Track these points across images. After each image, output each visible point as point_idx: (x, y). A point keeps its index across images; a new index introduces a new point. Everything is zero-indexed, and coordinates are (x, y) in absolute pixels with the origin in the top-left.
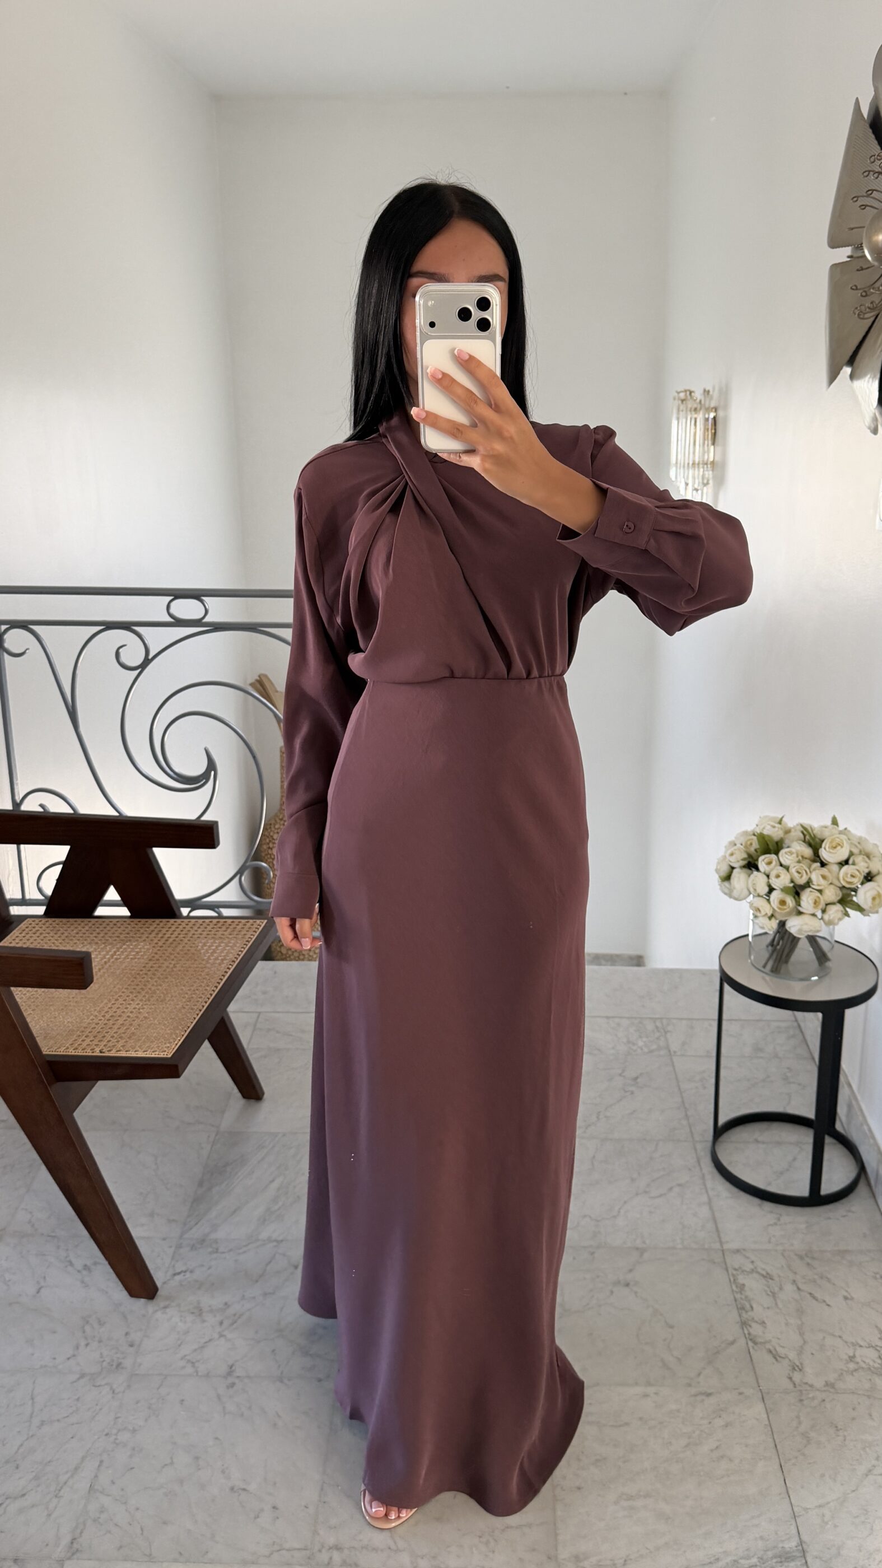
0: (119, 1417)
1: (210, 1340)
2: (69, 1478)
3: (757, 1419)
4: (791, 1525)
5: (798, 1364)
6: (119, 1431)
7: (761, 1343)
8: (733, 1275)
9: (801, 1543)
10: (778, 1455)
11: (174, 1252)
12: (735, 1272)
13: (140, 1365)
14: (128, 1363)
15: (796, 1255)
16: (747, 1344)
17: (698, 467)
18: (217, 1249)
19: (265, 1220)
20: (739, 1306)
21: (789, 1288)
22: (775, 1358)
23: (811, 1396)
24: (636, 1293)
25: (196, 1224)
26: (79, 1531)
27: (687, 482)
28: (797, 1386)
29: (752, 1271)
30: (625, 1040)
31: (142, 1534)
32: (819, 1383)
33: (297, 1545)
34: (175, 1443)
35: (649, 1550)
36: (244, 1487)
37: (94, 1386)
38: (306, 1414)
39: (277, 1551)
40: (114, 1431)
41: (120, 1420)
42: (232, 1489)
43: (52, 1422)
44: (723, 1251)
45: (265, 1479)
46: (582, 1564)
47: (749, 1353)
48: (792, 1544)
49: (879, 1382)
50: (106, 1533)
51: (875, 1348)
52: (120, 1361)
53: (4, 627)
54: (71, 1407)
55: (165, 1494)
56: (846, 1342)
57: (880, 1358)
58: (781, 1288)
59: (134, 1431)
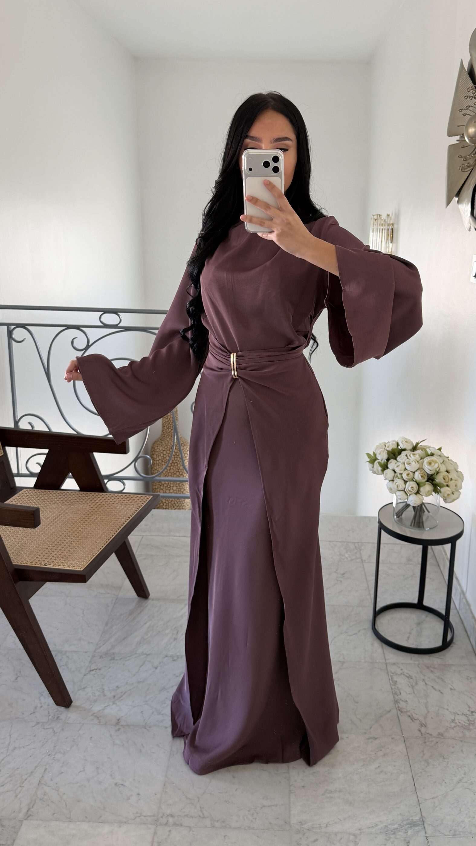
0: (56, 746)
1: (108, 706)
2: (28, 777)
3: (401, 752)
4: (417, 808)
5: (424, 723)
6: (56, 753)
7: (405, 711)
8: (391, 676)
9: (422, 817)
10: (412, 771)
11: (91, 659)
12: (392, 674)
13: (69, 718)
14: (63, 717)
15: (425, 666)
16: (397, 712)
18: (114, 658)
19: (140, 644)
20: (394, 692)
21: (421, 683)
22: (412, 719)
23: (430, 740)
25: (104, 645)
26: (32, 805)
28: (423, 734)
29: (401, 674)
30: (337, 553)
31: (66, 807)
32: (435, 734)
33: (149, 814)
34: (86, 760)
35: (340, 819)
36: (122, 783)
37: (44, 729)
38: (158, 745)
39: (139, 817)
40: (53, 753)
41: (57, 747)
42: (116, 784)
43: (20, 748)
44: (386, 664)
45: (134, 779)
46: (303, 826)
47: (398, 717)
48: (417, 818)
49: (467, 733)
50: (46, 806)
51: (466, 715)
52: (58, 716)
53: (13, 327)
54: (31, 740)
55: (80, 787)
56: (450, 712)
57: (468, 721)
58: (416, 683)
59: (64, 753)
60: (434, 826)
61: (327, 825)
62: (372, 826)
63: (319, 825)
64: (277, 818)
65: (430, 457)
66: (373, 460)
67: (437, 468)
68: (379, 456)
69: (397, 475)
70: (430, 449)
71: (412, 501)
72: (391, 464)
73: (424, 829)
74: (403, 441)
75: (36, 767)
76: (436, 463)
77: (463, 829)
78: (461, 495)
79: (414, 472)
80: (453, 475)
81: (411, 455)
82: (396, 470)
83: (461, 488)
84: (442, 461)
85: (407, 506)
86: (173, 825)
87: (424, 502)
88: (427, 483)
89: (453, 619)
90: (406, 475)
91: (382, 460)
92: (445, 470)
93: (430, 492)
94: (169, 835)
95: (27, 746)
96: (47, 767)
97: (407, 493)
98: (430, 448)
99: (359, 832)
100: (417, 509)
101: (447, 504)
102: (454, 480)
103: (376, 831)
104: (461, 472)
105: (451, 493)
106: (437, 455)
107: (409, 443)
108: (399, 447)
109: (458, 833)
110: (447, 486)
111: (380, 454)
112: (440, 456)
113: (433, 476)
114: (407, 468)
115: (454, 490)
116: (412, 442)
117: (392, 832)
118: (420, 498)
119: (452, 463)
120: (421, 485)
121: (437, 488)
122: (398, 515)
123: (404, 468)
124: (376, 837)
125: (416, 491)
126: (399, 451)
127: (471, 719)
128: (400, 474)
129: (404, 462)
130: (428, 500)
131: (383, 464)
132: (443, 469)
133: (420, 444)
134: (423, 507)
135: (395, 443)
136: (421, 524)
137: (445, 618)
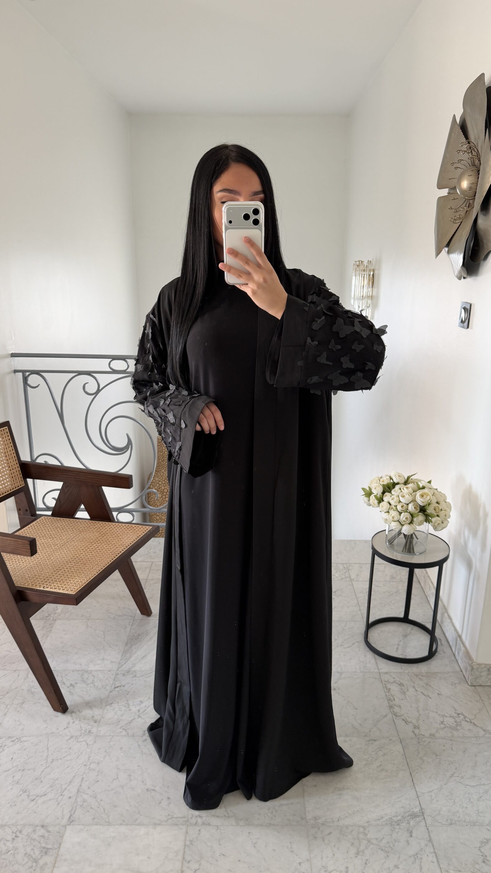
1: (134, 719)
2: (67, 786)
3: (399, 752)
4: (416, 801)
5: (417, 725)
7: (399, 716)
8: (385, 684)
9: (422, 809)
10: (409, 768)
11: (115, 677)
13: (100, 731)
14: (94, 730)
15: (415, 674)
16: (392, 716)
17: (365, 298)
18: (136, 675)
20: (388, 699)
21: (412, 690)
23: (423, 740)
25: (125, 663)
26: (73, 812)
27: (359, 305)
28: (417, 736)
29: (394, 682)
31: (104, 812)
32: (427, 734)
33: (181, 816)
34: (119, 769)
35: (349, 814)
36: (153, 788)
37: (78, 742)
39: (171, 819)
40: (89, 764)
41: (91, 758)
42: (147, 790)
43: (57, 760)
44: (379, 673)
45: (163, 785)
46: (318, 821)
47: (394, 721)
48: (417, 810)
49: (455, 733)
50: (86, 812)
51: (453, 717)
52: (90, 730)
53: (27, 374)
54: (67, 752)
55: (115, 793)
56: (439, 715)
57: (455, 722)
58: (408, 690)
59: (98, 763)
60: (432, 816)
61: (338, 819)
62: (378, 818)
63: (331, 819)
64: (295, 815)
65: (422, 490)
66: (368, 494)
67: (429, 500)
68: (375, 490)
69: (392, 507)
70: (421, 483)
71: (406, 530)
72: (386, 497)
73: (424, 820)
74: (396, 475)
75: (74, 777)
76: (428, 496)
77: (458, 818)
78: (449, 524)
79: (408, 504)
80: (442, 506)
81: (405, 488)
82: (392, 502)
83: (449, 517)
84: (432, 494)
85: (400, 533)
86: (202, 825)
87: (416, 530)
88: (420, 514)
89: (437, 633)
90: (400, 507)
91: (377, 494)
92: (436, 502)
93: (422, 522)
94: (199, 834)
95: (64, 757)
96: (84, 776)
97: (402, 523)
99: (366, 824)
100: (408, 537)
101: (436, 532)
102: (443, 510)
103: (382, 823)
104: (449, 502)
105: (441, 522)
106: (427, 488)
107: (402, 477)
108: (392, 481)
109: (454, 822)
110: (438, 516)
111: (375, 489)
112: (431, 489)
113: (425, 507)
114: (401, 500)
115: (443, 519)
116: (403, 476)
117: (396, 823)
118: (413, 528)
119: (441, 494)
120: (415, 515)
121: (429, 518)
122: (391, 542)
123: (399, 500)
124: (382, 829)
125: (410, 522)
126: (393, 485)
127: (458, 721)
128: (395, 506)
129: (398, 494)
130: (419, 528)
131: (379, 497)
132: (434, 501)
133: (411, 478)
134: (414, 536)
135: (389, 478)
136: (411, 549)
137: (431, 633)
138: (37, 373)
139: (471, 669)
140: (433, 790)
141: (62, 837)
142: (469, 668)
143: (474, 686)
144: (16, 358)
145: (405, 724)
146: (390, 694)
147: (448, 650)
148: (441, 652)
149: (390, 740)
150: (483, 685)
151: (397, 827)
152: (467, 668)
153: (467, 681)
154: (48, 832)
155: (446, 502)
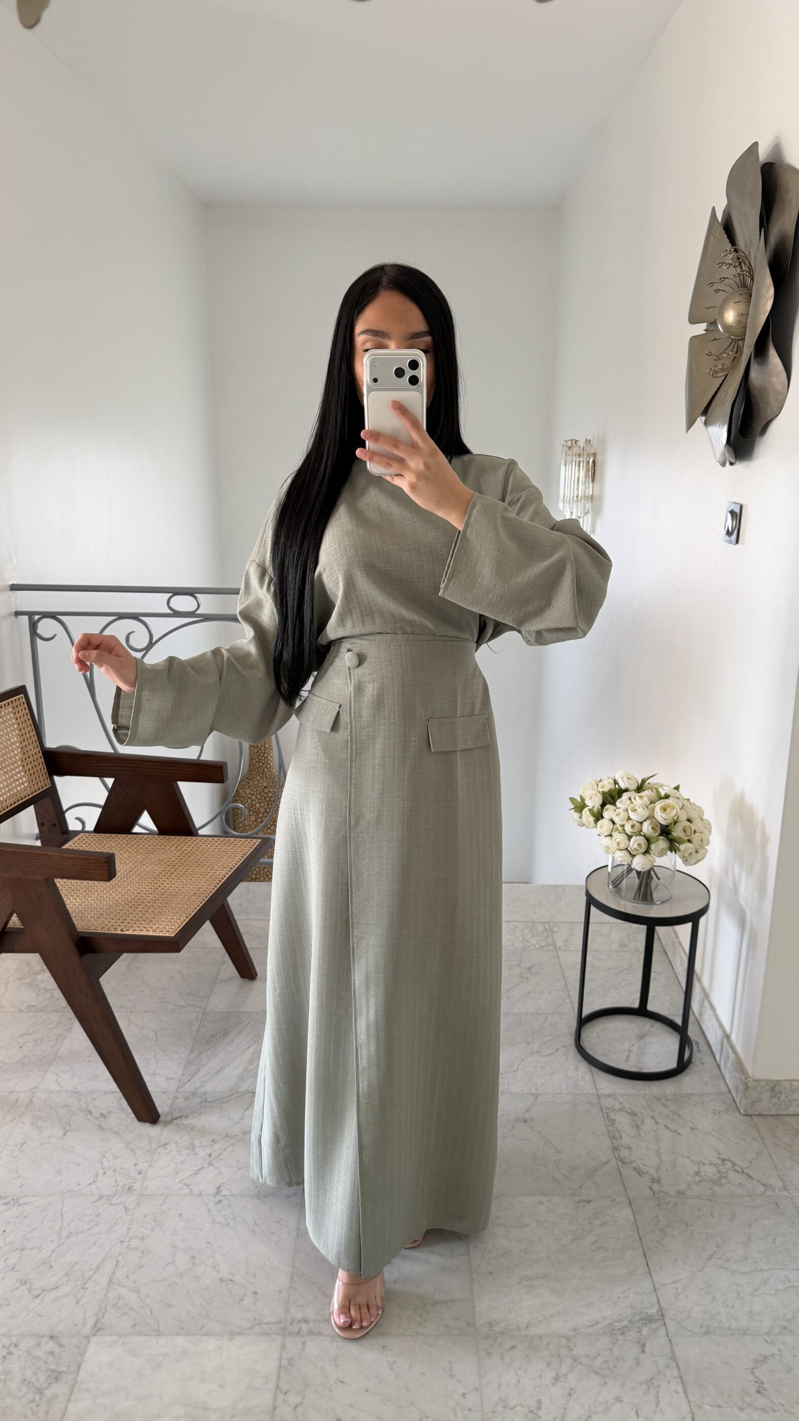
0: (131, 1228)
1: (202, 1168)
2: (93, 1275)
3: (626, 1219)
4: (653, 1296)
5: (656, 1177)
6: (131, 1238)
7: (628, 1163)
8: (607, 1113)
9: (661, 1309)
10: (642, 1245)
11: (172, 1102)
12: (607, 1111)
13: (147, 1188)
14: (137, 1186)
15: (655, 1097)
16: (618, 1163)
17: (581, 500)
18: (206, 1099)
19: (243, 1077)
20: (611, 1136)
21: (649, 1122)
23: (666, 1201)
24: (532, 1127)
25: (189, 1080)
26: (101, 1314)
28: (656, 1194)
29: (621, 1110)
30: (521, 938)
31: (152, 1315)
32: (672, 1192)
33: (274, 1320)
34: (175, 1247)
35: (545, 1317)
36: (230, 1278)
37: (111, 1204)
38: (278, 1222)
39: (258, 1325)
40: (127, 1239)
41: (131, 1231)
42: (221, 1280)
43: (78, 1233)
44: (598, 1095)
45: (247, 1272)
46: (494, 1328)
47: (619, 1171)
48: (653, 1310)
49: (718, 1190)
50: (123, 1315)
51: (715, 1165)
52: (131, 1185)
53: (37, 617)
54: (92, 1221)
55: (169, 1285)
56: (693, 1161)
57: (719, 1172)
58: (643, 1122)
59: (143, 1239)
61: (527, 1325)
62: (591, 1324)
65: (665, 800)
66: (580, 807)
67: (675, 816)
68: (590, 801)
69: (617, 827)
70: (663, 789)
71: (639, 864)
72: (607, 812)
73: (664, 1327)
74: (623, 777)
75: (104, 1259)
76: (673, 809)
77: (719, 1323)
78: (707, 854)
79: (642, 823)
80: (697, 825)
81: (637, 798)
82: (616, 819)
83: (708, 843)
84: (681, 807)
85: (630, 870)
86: (308, 1334)
87: (655, 864)
88: (661, 837)
89: (692, 1031)
90: (630, 827)
91: (594, 807)
92: (686, 819)
93: (664, 851)
94: (303, 1349)
95: (88, 1229)
96: (120, 1258)
97: (632, 853)
98: (664, 787)
99: (573, 1334)
100: (644, 875)
101: (688, 867)
102: (699, 833)
103: (596, 1331)
104: (707, 820)
105: (694, 850)
106: (673, 797)
107: (633, 780)
108: (617, 786)
109: (712, 1329)
110: (689, 841)
111: (590, 798)
112: (678, 799)
113: (669, 827)
114: (631, 817)
115: (698, 847)
116: (636, 779)
117: (619, 1331)
118: (650, 860)
119: (695, 807)
120: (652, 840)
121: (675, 845)
122: (616, 885)
123: (627, 817)
124: (597, 1340)
125: (644, 851)
126: (618, 793)
127: (722, 1170)
128: (621, 825)
129: (626, 808)
130: (659, 861)
131: (596, 811)
132: (683, 817)
133: (648, 782)
134: (652, 873)
135: (613, 782)
136: (649, 896)
137: (681, 1030)
138: (53, 616)
139: (744, 1087)
140: (680, 1280)
141: (82, 1355)
142: (741, 1087)
143: (750, 1116)
144: (18, 592)
145: (638, 1175)
146: (614, 1129)
147: (708, 1060)
148: (698, 1063)
149: (613, 1200)
150: (764, 1113)
151: (621, 1337)
152: (739, 1086)
153: (738, 1108)
154: (61, 1346)
155: (702, 820)
